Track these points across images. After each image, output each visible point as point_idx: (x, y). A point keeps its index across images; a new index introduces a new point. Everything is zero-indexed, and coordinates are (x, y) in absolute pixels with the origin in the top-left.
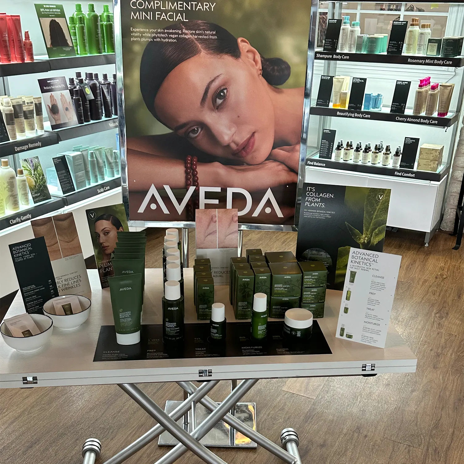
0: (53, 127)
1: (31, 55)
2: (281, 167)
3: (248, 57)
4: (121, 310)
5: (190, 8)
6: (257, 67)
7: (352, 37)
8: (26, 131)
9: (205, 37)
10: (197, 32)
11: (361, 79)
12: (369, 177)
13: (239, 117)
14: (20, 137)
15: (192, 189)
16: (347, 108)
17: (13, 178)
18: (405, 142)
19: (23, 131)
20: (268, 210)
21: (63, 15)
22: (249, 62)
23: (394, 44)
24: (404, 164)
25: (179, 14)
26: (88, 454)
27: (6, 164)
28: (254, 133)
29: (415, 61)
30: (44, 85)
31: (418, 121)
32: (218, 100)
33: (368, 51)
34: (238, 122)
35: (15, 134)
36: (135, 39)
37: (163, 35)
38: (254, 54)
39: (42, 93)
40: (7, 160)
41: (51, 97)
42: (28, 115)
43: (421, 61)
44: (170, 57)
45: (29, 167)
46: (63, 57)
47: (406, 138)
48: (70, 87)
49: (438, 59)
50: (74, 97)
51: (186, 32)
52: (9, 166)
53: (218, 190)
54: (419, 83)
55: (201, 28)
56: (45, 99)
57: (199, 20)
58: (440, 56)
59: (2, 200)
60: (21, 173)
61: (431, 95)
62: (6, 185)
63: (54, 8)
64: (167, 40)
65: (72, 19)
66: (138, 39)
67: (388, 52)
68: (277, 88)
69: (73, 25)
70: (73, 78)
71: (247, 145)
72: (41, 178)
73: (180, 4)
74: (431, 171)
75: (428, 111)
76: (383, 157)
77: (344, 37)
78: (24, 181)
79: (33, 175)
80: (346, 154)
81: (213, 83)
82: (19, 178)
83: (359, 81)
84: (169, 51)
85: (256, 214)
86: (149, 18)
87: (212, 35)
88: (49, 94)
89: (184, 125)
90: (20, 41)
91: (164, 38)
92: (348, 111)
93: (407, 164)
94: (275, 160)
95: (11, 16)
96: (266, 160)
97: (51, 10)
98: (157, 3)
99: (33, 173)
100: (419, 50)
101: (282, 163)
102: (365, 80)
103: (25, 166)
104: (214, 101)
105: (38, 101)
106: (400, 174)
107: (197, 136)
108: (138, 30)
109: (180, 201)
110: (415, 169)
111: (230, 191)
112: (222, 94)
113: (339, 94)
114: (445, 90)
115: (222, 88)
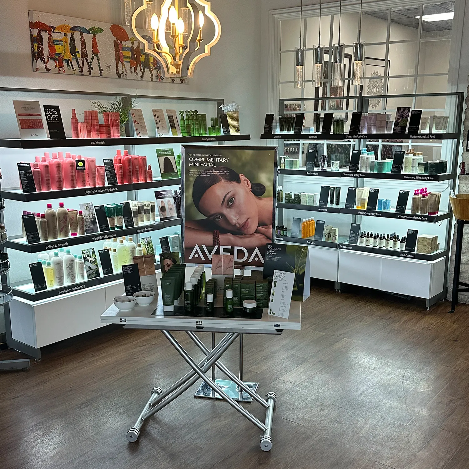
0: (161, 219)
1: (151, 178)
2: (262, 236)
3: (244, 183)
4: (165, 294)
5: (216, 161)
6: (249, 188)
7: (367, 162)
8: (144, 221)
9: (224, 174)
10: (220, 172)
11: (375, 190)
12: (383, 257)
13: (240, 211)
14: (140, 224)
15: (216, 247)
16: (366, 209)
17: (134, 248)
18: (408, 232)
19: (142, 221)
20: (256, 259)
21: (173, 154)
22: (245, 185)
23: (396, 166)
24: (408, 248)
25: (212, 164)
26: (154, 394)
27: (131, 240)
28: (248, 219)
29: (408, 177)
30: (158, 195)
31: (414, 218)
32: (230, 203)
33: (378, 171)
34: (240, 213)
35: (138, 223)
36: (191, 175)
37: (204, 173)
38: (247, 181)
39: (156, 199)
40: (132, 237)
41: (162, 201)
42: (146, 212)
43: (412, 178)
44: (207, 183)
45: (145, 243)
46: (171, 178)
47: (408, 230)
48: (175, 196)
49: (424, 176)
50: (176, 202)
51: (215, 171)
52: (133, 241)
53: (230, 247)
54: (414, 192)
55: (222, 170)
56: (158, 203)
57: (221, 166)
58: (427, 174)
59: (127, 261)
60: (140, 245)
61: (423, 200)
62: (130, 252)
63: (168, 151)
64: (206, 175)
65: (178, 156)
66: (192, 175)
67: (392, 172)
68: (259, 197)
69: (179, 160)
70: (177, 191)
71: (245, 225)
72: (151, 250)
73: (212, 159)
74: (427, 253)
75: (422, 211)
76: (393, 243)
77: (362, 162)
78: (141, 250)
79: (146, 248)
80: (367, 241)
81: (228, 195)
82: (137, 249)
83: (374, 191)
84: (207, 180)
85: (250, 261)
86: (197, 165)
87: (227, 173)
88: (161, 200)
89: (213, 215)
90: (145, 170)
91: (204, 174)
92: (366, 211)
93: (410, 249)
94: (259, 233)
95: (142, 157)
96: (254, 233)
97: (166, 152)
98: (202, 159)
99: (147, 246)
100: (413, 170)
101: (263, 234)
102: (378, 190)
103: (142, 242)
104: (228, 203)
105: (153, 204)
106: (404, 255)
107: (219, 221)
108: (192, 171)
109: (210, 253)
110: (415, 252)
111: (236, 248)
112: (232, 200)
113: (360, 199)
114: (432, 197)
115: (232, 197)
